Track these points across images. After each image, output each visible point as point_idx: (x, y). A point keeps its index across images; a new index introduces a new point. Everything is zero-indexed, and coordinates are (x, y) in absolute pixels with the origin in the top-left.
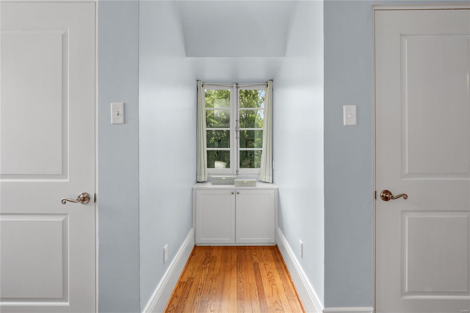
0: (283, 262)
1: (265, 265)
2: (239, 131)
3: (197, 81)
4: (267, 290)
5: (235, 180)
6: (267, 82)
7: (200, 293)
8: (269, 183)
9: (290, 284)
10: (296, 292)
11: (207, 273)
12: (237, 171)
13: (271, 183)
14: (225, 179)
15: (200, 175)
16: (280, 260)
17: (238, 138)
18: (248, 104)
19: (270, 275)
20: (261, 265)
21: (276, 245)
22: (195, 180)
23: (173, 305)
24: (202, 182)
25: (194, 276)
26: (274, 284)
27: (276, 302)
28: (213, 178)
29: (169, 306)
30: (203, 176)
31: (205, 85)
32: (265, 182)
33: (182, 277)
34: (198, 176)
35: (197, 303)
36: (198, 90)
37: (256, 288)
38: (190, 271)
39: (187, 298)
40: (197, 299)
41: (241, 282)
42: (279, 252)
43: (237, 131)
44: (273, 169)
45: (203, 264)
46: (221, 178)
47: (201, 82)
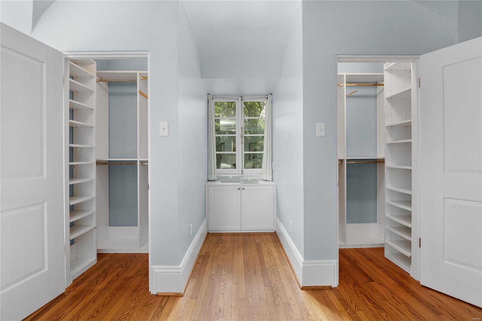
0: (279, 242)
1: (265, 244)
2: (244, 137)
3: (208, 94)
4: (266, 259)
5: (241, 178)
6: (267, 95)
7: (216, 262)
8: (269, 181)
9: (284, 255)
10: (288, 260)
11: (220, 249)
12: (242, 171)
13: (271, 181)
14: (232, 177)
15: (211, 174)
16: (277, 241)
17: (243, 143)
18: (251, 106)
19: (269, 250)
20: (262, 245)
21: (275, 232)
22: (206, 179)
23: (197, 268)
24: (212, 181)
25: (209, 252)
26: (272, 256)
27: (273, 265)
28: (222, 176)
29: (194, 268)
30: (213, 175)
31: (214, 98)
32: (266, 180)
33: (201, 251)
34: (209, 175)
35: (214, 267)
36: (208, 102)
37: (258, 258)
38: (206, 249)
39: (207, 264)
40: (214, 265)
41: (247, 255)
42: (277, 236)
43: (242, 137)
44: (272, 169)
45: (216, 244)
46: (229, 177)
47: (212, 95)
